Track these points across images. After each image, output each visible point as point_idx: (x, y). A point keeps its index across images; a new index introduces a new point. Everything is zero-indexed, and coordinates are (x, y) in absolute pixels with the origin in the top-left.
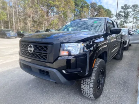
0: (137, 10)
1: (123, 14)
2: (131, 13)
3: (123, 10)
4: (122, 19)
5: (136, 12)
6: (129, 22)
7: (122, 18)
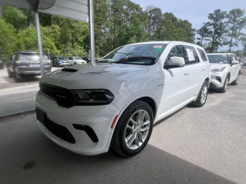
0: (240, 20)
1: (212, 28)
2: (229, 27)
3: (212, 21)
4: (211, 39)
5: (238, 24)
6: (222, 43)
7: (210, 37)
